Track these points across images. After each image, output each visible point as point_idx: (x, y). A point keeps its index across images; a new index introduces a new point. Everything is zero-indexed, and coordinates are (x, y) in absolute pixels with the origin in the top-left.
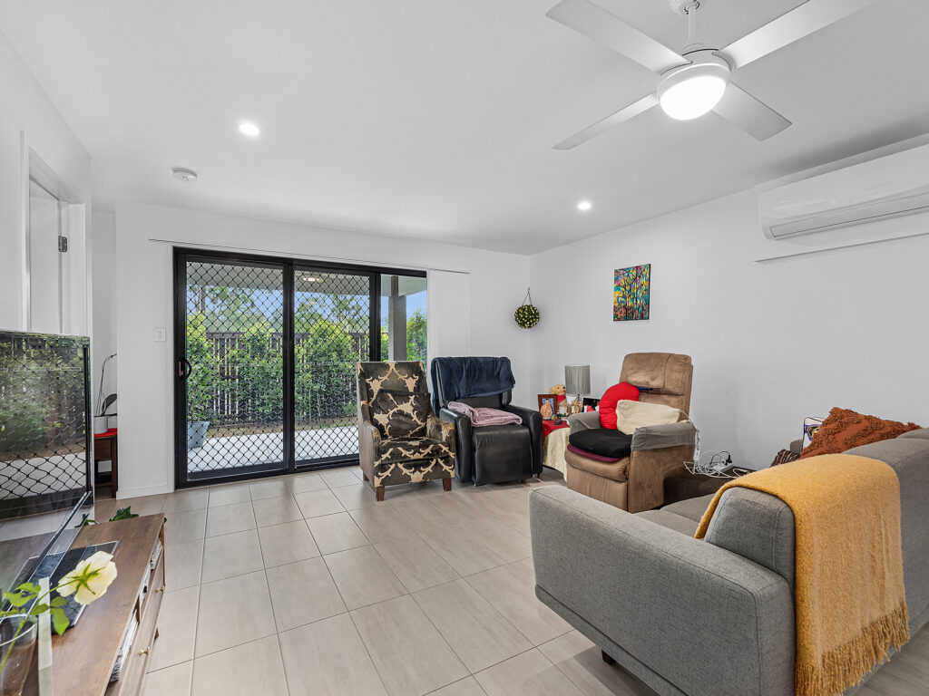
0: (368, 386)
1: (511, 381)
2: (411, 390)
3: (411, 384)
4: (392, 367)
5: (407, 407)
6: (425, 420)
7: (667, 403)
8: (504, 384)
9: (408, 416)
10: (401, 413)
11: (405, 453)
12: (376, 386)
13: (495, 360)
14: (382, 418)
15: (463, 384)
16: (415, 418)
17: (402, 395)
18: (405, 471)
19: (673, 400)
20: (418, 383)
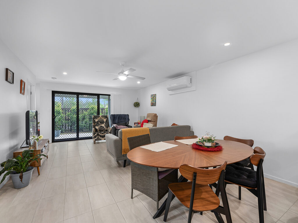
0: (95, 121)
1: (129, 120)
2: (105, 121)
3: (105, 120)
4: (101, 116)
5: (103, 125)
6: (107, 128)
7: (152, 123)
8: (127, 120)
9: (103, 127)
10: (102, 126)
11: (100, 134)
12: (96, 120)
13: (125, 115)
14: (97, 127)
15: (117, 120)
16: (105, 127)
17: (102, 122)
18: (100, 138)
19: (153, 123)
20: (107, 120)
